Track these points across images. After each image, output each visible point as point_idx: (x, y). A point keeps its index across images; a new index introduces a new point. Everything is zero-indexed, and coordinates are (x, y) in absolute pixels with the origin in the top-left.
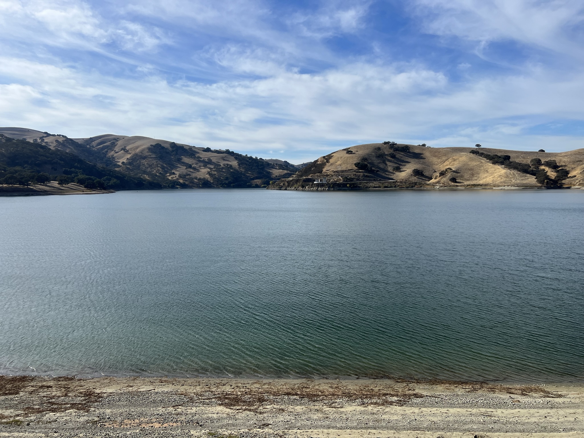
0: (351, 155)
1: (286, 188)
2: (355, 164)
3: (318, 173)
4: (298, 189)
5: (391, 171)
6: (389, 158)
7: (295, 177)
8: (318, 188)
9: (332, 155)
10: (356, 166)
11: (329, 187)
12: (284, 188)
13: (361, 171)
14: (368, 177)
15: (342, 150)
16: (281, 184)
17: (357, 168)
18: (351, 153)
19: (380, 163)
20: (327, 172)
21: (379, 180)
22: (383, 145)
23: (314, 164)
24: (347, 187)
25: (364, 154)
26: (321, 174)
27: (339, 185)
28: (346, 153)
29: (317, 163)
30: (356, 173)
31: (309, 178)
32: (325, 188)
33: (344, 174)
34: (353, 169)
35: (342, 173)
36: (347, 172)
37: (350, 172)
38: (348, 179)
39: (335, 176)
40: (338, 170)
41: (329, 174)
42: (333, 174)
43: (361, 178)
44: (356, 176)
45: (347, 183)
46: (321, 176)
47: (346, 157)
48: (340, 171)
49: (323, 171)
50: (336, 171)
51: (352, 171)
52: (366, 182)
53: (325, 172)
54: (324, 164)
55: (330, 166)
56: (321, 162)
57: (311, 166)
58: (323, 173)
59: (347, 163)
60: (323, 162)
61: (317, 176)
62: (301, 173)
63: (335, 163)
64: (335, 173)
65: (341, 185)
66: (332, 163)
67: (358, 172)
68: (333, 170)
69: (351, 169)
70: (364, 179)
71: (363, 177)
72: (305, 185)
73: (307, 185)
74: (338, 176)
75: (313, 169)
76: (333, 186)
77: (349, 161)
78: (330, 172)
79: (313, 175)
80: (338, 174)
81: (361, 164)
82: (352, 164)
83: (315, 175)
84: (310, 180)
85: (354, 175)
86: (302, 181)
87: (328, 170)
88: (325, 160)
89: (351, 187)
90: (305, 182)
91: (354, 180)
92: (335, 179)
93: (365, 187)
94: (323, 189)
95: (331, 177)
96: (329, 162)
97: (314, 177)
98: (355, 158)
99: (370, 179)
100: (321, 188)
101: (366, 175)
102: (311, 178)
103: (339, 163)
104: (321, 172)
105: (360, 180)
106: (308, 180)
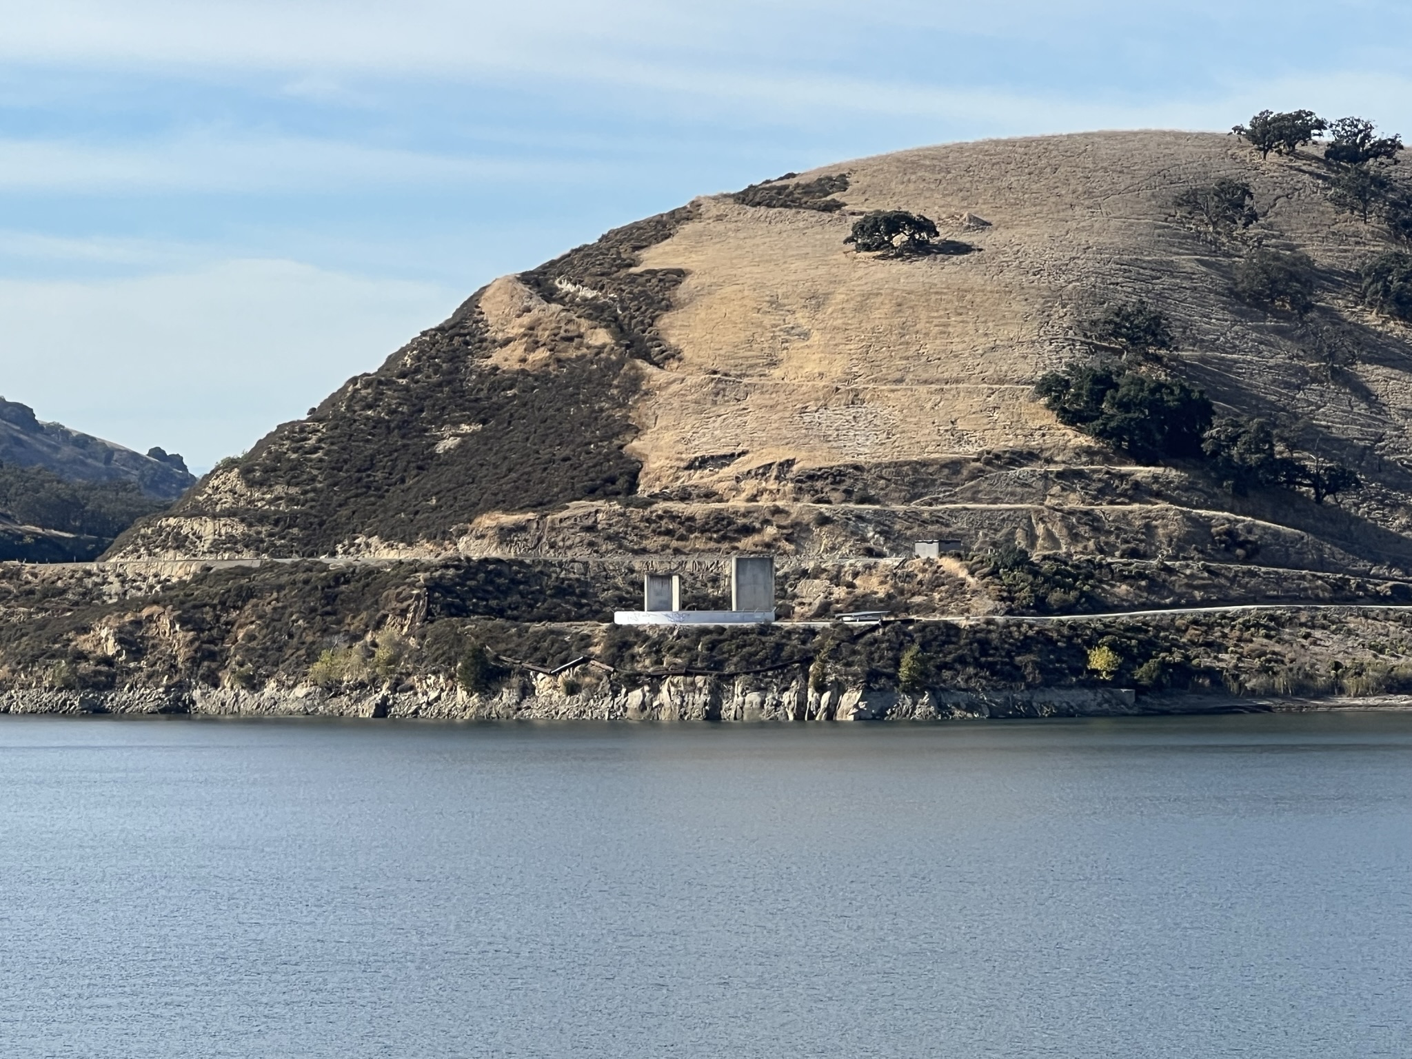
0: (921, 270)
1: (182, 686)
2: (1051, 388)
3: (592, 493)
4: (404, 704)
6: (1372, 319)
7: (220, 545)
8: (717, 693)
9: (656, 258)
10: (1072, 418)
11: (872, 682)
12: (153, 696)
13: (1142, 472)
14: (1254, 552)
15: (750, 197)
16: (84, 643)
17: (1085, 440)
18: (918, 249)
19: (1304, 378)
20: (698, 478)
21: (1385, 588)
22: (1249, 152)
23: (452, 378)
24: (1092, 681)
25: (1086, 263)
26: (636, 514)
27: (983, 659)
28: (845, 242)
29: (490, 362)
30: (1095, 498)
31: (491, 567)
32: (821, 689)
33: (952, 511)
34: (1042, 450)
35: (926, 494)
36: (979, 484)
37: (1019, 490)
38: (1035, 577)
39: (846, 541)
40: (849, 460)
41: (747, 514)
42: (803, 509)
43: (1188, 572)
44: (1107, 543)
45: (1070, 627)
46: (654, 531)
47: (880, 299)
48: (882, 478)
49: (639, 470)
50: (820, 477)
51: (1033, 476)
52: (1254, 612)
53: (678, 478)
54: (615, 382)
55: (715, 403)
56: (542, 354)
57: (414, 405)
58: (654, 497)
59: (925, 376)
60: (573, 354)
61: (609, 538)
62: (293, 491)
63: (757, 365)
64: (819, 501)
65: (996, 649)
66: (715, 372)
67: (1120, 495)
68: (790, 463)
69: (1011, 444)
70: (1223, 581)
71: (1201, 552)
72: (513, 653)
73: (538, 655)
74: (881, 533)
75: (451, 443)
76: (922, 673)
77: (938, 342)
78: (749, 486)
79: (535, 525)
80: (877, 507)
81: (1133, 387)
82: (1001, 381)
83: (564, 524)
84: (520, 583)
85: (1074, 527)
86: (405, 599)
87: (707, 455)
88: (579, 317)
89: (1145, 682)
90: (461, 611)
91: (1116, 590)
92: (857, 582)
93: (1280, 682)
94: (790, 703)
95: (792, 547)
96: (667, 358)
97: (561, 544)
98: (1003, 306)
99: (1286, 579)
100: (758, 689)
101: (1219, 534)
102: (529, 566)
103: (821, 370)
104: (621, 483)
105: (1181, 596)
106: (506, 593)
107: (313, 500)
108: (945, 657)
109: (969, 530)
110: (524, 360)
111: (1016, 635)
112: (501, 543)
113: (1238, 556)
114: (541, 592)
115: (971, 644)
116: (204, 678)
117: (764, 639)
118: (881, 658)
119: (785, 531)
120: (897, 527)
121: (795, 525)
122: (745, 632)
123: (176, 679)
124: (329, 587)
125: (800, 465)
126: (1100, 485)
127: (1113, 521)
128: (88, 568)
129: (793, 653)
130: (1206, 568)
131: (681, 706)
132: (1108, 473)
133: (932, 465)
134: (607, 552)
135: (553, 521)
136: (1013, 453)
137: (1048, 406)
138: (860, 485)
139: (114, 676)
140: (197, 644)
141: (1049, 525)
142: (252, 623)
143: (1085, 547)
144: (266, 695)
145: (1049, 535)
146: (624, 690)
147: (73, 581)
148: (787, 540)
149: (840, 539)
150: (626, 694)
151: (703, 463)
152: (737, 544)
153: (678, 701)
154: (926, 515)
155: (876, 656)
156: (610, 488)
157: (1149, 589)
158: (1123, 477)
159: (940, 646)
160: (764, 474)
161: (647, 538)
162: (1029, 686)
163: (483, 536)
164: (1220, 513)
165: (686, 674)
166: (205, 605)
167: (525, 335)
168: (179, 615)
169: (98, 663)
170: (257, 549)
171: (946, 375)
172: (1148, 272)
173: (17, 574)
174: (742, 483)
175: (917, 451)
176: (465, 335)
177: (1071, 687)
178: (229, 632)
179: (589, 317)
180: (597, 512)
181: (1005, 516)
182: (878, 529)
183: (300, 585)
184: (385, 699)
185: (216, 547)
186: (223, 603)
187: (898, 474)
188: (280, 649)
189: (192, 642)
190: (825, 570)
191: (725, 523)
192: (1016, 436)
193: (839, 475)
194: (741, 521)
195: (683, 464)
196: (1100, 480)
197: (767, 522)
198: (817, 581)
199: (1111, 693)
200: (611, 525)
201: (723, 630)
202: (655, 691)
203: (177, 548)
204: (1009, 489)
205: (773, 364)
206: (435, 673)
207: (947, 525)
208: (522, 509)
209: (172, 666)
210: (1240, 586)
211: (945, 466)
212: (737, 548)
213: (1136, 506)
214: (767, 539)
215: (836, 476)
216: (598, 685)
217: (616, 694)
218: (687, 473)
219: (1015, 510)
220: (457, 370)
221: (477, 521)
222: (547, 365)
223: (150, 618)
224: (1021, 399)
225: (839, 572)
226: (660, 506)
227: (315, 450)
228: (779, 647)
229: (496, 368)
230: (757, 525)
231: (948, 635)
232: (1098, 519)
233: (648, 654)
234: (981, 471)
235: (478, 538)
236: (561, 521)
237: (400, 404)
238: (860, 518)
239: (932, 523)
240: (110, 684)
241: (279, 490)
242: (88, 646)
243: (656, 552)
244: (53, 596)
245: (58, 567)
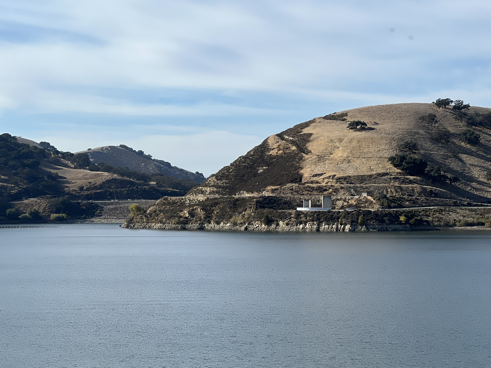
1: (203, 224)
2: (392, 159)
3: (292, 182)
4: (251, 228)
5: (482, 179)
6: (463, 144)
7: (211, 193)
8: (319, 226)
9: (306, 131)
10: (396, 166)
11: (353, 223)
12: (196, 226)
13: (412, 178)
14: (436, 195)
15: (326, 118)
16: (181, 214)
17: (399, 171)
18: (362, 129)
19: (448, 157)
20: (315, 179)
21: (466, 203)
22: (436, 108)
23: (262, 157)
24: (400, 223)
25: (399, 132)
26: (301, 186)
27: (377, 218)
28: (347, 127)
29: (270, 153)
30: (401, 183)
31: (270, 198)
32: (341, 224)
33: (370, 186)
34: (390, 173)
35: (364, 182)
36: (376, 180)
37: (384, 181)
38: (388, 200)
39: (347, 192)
40: (348, 175)
41: (326, 186)
42: (337, 185)
43: (422, 199)
44: (404, 193)
45: (396, 211)
46: (305, 190)
47: (354, 140)
48: (355, 179)
49: (302, 177)
50: (341, 179)
51: (388, 178)
52: (436, 208)
53: (311, 179)
54: (297, 158)
55: (318, 162)
56: (281, 152)
57: (253, 163)
58: (305, 183)
59: (364, 157)
60: (288, 152)
61: (296, 192)
62: (227, 181)
63: (328, 154)
64: (341, 184)
65: (380, 216)
66: (319, 156)
67: (407, 183)
68: (335, 175)
69: (383, 171)
70: (429, 201)
71: (425, 195)
72: (274, 216)
73: (280, 217)
74: (354, 191)
75: (261, 171)
76: (363, 221)
77: (367, 149)
78: (326, 180)
79: (279, 189)
80: (354, 185)
81: (410, 159)
82: (381, 158)
83: (286, 189)
84: (276, 201)
85: (396, 189)
86: (251, 205)
87: (317, 174)
88: (289, 144)
89: (412, 223)
90: (263, 207)
91: (406, 203)
92: (349, 201)
93: (442, 224)
94: (335, 227)
95: (335, 194)
96: (308, 153)
97: (285, 193)
98: (381, 142)
99: (443, 201)
100: (328, 224)
101: (428, 191)
102: (278, 198)
103: (342, 155)
104: (298, 180)
105: (420, 205)
106: (273, 204)
107: (231, 183)
108: (368, 218)
109: (374, 190)
110: (277, 153)
111: (384, 213)
112: (272, 193)
113: (433, 196)
114: (281, 203)
115: (374, 215)
116: (207, 222)
117: (329, 214)
118: (354, 218)
119: (334, 190)
120: (358, 189)
121: (336, 189)
122: (325, 212)
123: (201, 222)
124: (235, 202)
125: (337, 176)
126: (402, 180)
127: (405, 188)
128: (182, 198)
129: (335, 217)
130: (426, 199)
131: (311, 228)
132: (404, 178)
133: (366, 176)
134: (295, 195)
135: (283, 188)
136: (383, 173)
137: (391, 163)
138: (350, 180)
139: (188, 221)
140: (206, 214)
141: (391, 189)
142: (218, 210)
143: (399, 194)
144: (221, 226)
145: (391, 191)
146: (299, 225)
147: (179, 200)
148: (334, 192)
149: (346, 192)
150: (299, 226)
151: (316, 175)
152: (323, 193)
153: (311, 227)
154: (364, 187)
155: (353, 217)
156: (296, 181)
157: (413, 203)
158: (407, 179)
159: (367, 215)
160: (329, 178)
161: (304, 191)
162: (387, 224)
163: (268, 191)
164: (429, 187)
165: (312, 221)
166: (208, 206)
167: (277, 147)
168: (202, 208)
169: (184, 219)
170: (219, 194)
171: (369, 156)
172: (413, 134)
173: (167, 199)
174: (324, 180)
175: (362, 173)
176: (264, 147)
177: (396, 224)
178: (213, 212)
179: (291, 144)
180: (293, 186)
181: (382, 187)
182: (354, 190)
183: (229, 202)
184: (247, 226)
185: (210, 193)
186: (211, 205)
187: (358, 178)
188: (224, 216)
189: (205, 214)
190: (342, 199)
191: (321, 188)
192: (384, 170)
193: (346, 178)
194: (324, 188)
195: (312, 176)
196: (402, 179)
197: (330, 188)
198: (341, 201)
199: (405, 226)
200: (296, 189)
201: (320, 211)
202: (306, 225)
203: (202, 193)
204: (382, 181)
205: (331, 154)
206: (258, 221)
207: (369, 189)
208: (277, 185)
209: (200, 219)
210: (433, 202)
211: (368, 176)
212: (323, 194)
213: (410, 185)
214: (330, 192)
215: (345, 178)
216: (293, 223)
217: (297, 225)
218: (312, 177)
219: (384, 186)
220: (263, 155)
221: (267, 188)
222: (282, 154)
223: (196, 209)
224: (385, 162)
225: (345, 199)
226: (307, 185)
227: (232, 172)
228: (332, 215)
229: (271, 155)
230: (328, 189)
231: (369, 213)
232: (402, 188)
233: (304, 217)
234: (376, 177)
235: (267, 191)
236: (285, 188)
237: (250, 162)
238: (350, 187)
239: (366, 189)
240: (187, 223)
241: (224, 181)
242: (182, 215)
243: (306, 195)
244: (175, 204)
245: (176, 198)
